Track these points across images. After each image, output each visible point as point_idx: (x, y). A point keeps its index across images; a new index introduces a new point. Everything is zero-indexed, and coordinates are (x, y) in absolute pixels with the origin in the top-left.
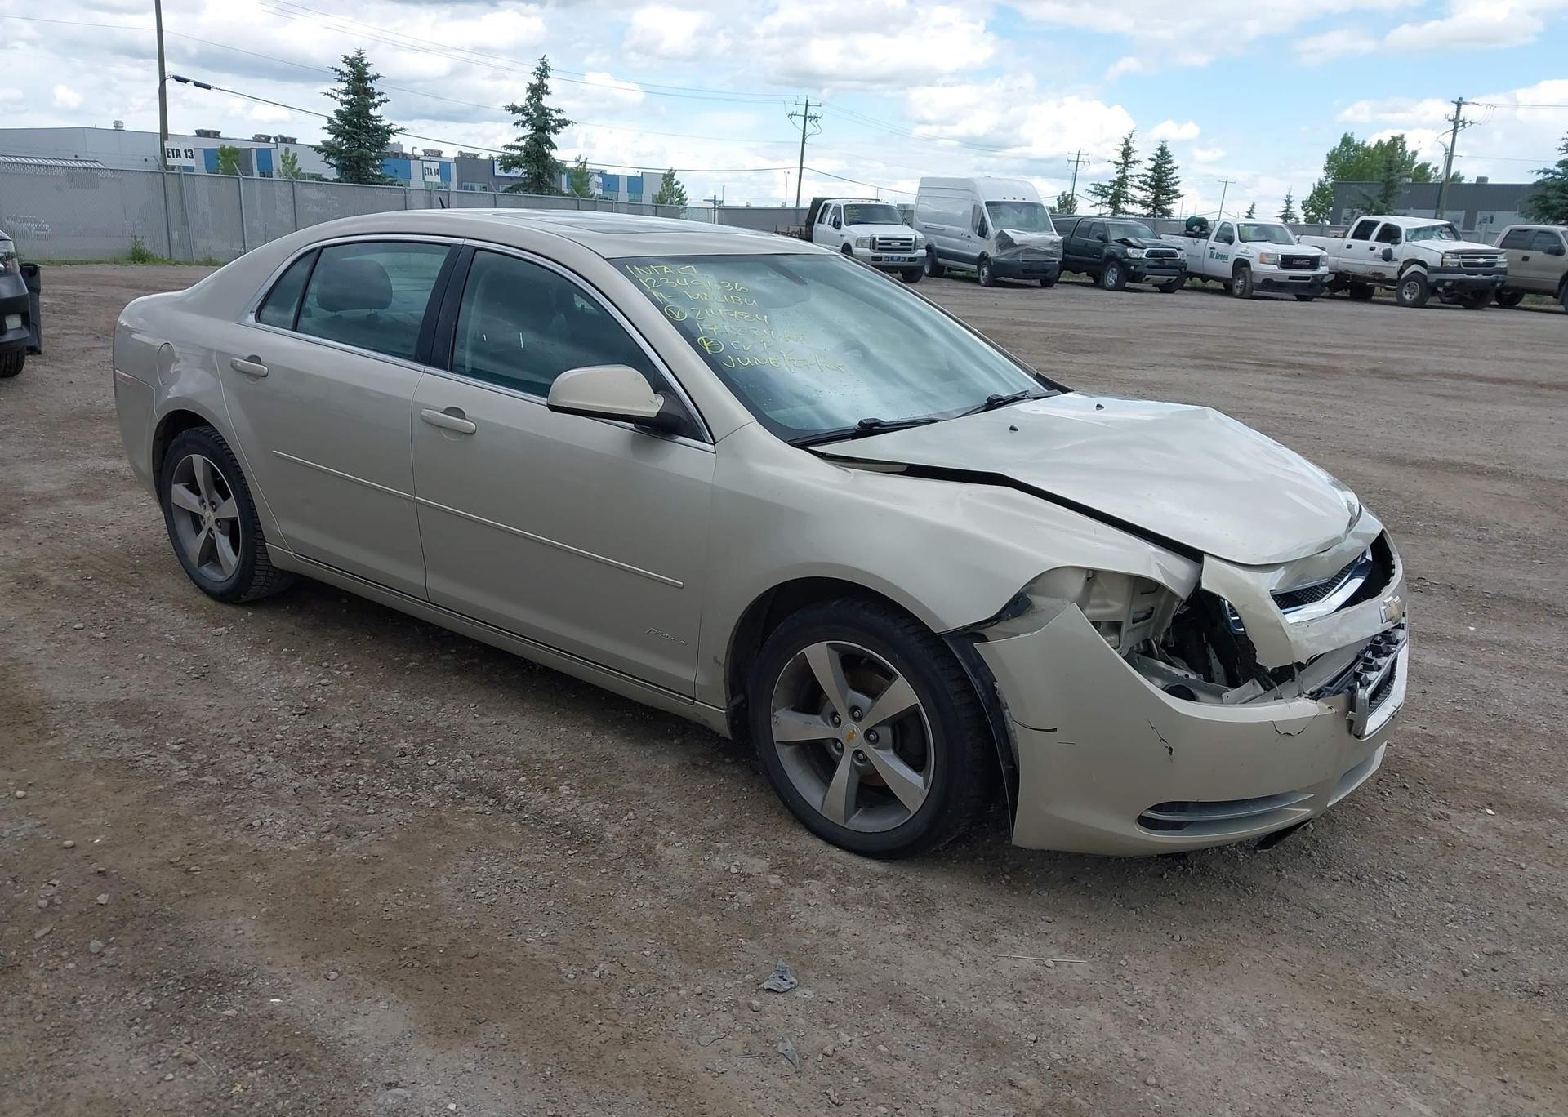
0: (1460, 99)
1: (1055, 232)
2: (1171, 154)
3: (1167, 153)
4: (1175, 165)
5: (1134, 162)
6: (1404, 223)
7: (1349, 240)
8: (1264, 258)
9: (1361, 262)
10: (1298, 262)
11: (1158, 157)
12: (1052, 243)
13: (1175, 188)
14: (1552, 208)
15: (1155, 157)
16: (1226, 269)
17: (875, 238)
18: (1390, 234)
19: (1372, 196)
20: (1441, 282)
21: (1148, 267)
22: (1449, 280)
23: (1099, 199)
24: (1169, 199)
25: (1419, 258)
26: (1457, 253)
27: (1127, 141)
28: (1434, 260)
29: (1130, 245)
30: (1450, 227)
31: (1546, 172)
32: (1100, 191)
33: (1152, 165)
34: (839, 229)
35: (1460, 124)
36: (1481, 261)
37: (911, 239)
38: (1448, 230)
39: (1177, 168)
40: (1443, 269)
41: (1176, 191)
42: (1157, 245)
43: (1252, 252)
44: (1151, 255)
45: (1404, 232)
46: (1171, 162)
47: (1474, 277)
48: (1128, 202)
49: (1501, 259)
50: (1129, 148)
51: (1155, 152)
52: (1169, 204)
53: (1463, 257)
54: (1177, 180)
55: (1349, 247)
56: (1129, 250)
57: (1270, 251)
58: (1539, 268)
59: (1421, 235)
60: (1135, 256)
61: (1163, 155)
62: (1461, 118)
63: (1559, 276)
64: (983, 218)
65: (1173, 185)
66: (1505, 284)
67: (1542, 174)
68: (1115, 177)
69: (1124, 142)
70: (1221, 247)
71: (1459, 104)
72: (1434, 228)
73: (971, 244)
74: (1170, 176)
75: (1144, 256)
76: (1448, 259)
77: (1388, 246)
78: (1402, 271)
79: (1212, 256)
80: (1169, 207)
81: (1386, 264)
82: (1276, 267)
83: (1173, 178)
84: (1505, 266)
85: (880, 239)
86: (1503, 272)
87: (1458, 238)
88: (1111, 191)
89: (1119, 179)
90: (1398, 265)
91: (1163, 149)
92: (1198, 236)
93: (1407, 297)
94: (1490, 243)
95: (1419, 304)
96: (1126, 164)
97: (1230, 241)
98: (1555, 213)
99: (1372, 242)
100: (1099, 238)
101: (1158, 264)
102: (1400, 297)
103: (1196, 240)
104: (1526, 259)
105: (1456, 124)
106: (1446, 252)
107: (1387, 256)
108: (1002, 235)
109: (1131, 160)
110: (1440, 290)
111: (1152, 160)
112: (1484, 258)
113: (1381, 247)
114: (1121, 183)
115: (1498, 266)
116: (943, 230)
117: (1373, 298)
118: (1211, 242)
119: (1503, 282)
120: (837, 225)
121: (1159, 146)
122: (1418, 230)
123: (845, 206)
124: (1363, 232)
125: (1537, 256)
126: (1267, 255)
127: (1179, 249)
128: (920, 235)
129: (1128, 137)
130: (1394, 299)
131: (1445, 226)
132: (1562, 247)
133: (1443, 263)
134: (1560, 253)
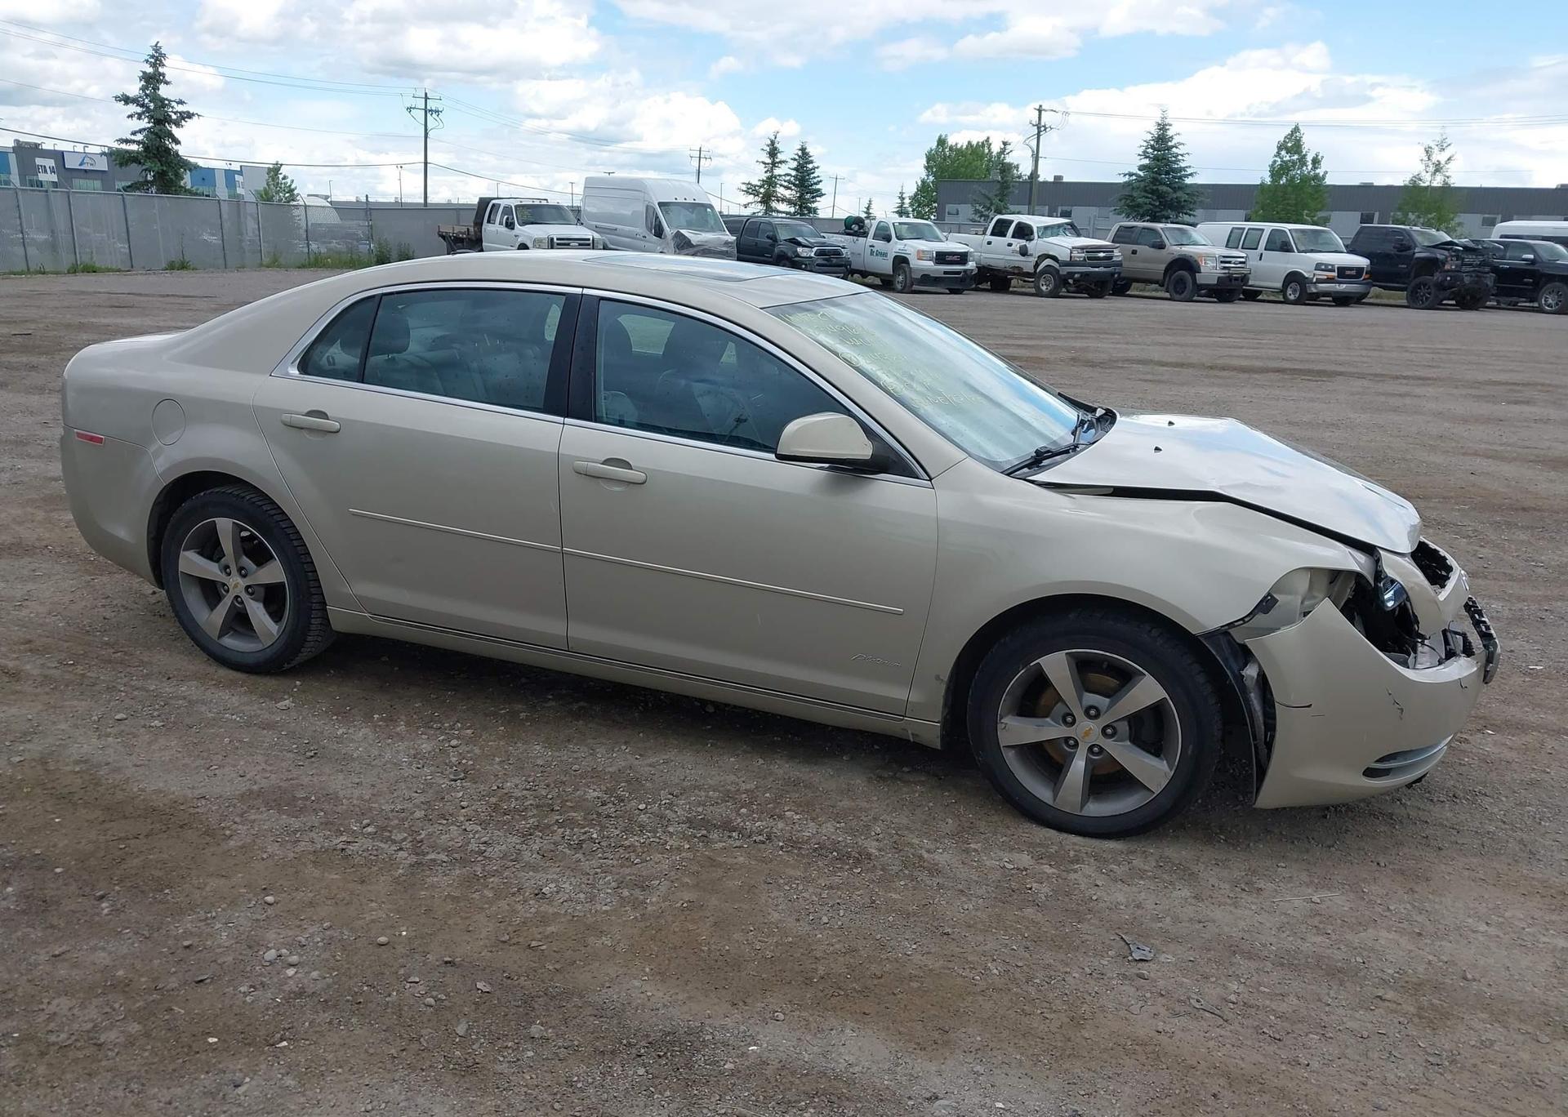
0: (1041, 106)
1: (728, 233)
2: (811, 154)
3: (807, 154)
4: (816, 165)
5: (781, 162)
6: (1036, 221)
7: (988, 237)
8: (921, 255)
9: (1002, 257)
10: (949, 258)
11: (800, 157)
12: (727, 243)
13: (818, 187)
14: (1139, 206)
15: (797, 157)
16: (886, 266)
17: (552, 239)
18: (1024, 232)
19: (990, 195)
20: (1071, 274)
21: (818, 265)
22: (1078, 273)
23: (751, 198)
24: (813, 197)
25: (1051, 253)
26: (1082, 248)
27: (773, 143)
28: (1064, 256)
29: (799, 244)
30: (1072, 225)
31: (1131, 175)
32: (751, 190)
33: (794, 164)
34: (513, 229)
35: (1043, 129)
36: (1102, 255)
37: (589, 240)
38: (1069, 227)
39: (818, 168)
40: (1072, 263)
41: (819, 190)
42: (823, 244)
43: (909, 250)
44: (820, 253)
45: (1035, 230)
46: (812, 162)
47: (1097, 269)
48: (778, 201)
49: (1116, 253)
50: (776, 149)
51: (797, 152)
52: (813, 202)
53: (1087, 252)
54: (819, 179)
55: (989, 243)
56: (799, 250)
57: (925, 248)
58: (1145, 261)
59: (1049, 232)
60: (805, 255)
61: (804, 156)
62: (1043, 124)
63: (1163, 267)
64: (657, 217)
65: (816, 184)
66: (1122, 275)
67: (1127, 176)
68: (764, 176)
69: (769, 142)
70: (880, 244)
71: (1040, 111)
72: (1059, 226)
73: (647, 244)
74: (812, 176)
75: (813, 255)
76: (1075, 254)
77: (1023, 242)
78: (1037, 265)
79: (872, 253)
80: (813, 205)
81: (1022, 258)
82: (931, 263)
83: (814, 178)
84: (1120, 259)
85: (558, 239)
86: (1119, 264)
87: (1079, 235)
88: (762, 190)
89: (768, 178)
90: (1034, 260)
91: (803, 150)
92: (856, 234)
93: (1044, 288)
94: (1104, 239)
95: (1054, 294)
96: (774, 164)
97: (888, 239)
98: (1141, 211)
99: (1009, 239)
100: (768, 237)
101: (826, 262)
102: (1038, 288)
103: (855, 238)
104: (1134, 252)
105: (1039, 128)
106: (1073, 248)
107: (1024, 252)
108: (679, 235)
109: (777, 160)
110: (1071, 281)
111: (795, 159)
112: (1104, 252)
113: (1018, 243)
114: (770, 182)
115: (1114, 259)
116: (616, 229)
117: (1011, 289)
118: (870, 240)
119: (1119, 273)
120: (510, 225)
121: (799, 147)
122: (1046, 228)
123: (516, 207)
124: (1000, 229)
125: (1144, 250)
126: (923, 251)
127: (844, 248)
128: (597, 236)
129: (773, 138)
130: (1033, 291)
131: (1067, 224)
132: (1163, 241)
133: (1071, 257)
134: (1161, 246)
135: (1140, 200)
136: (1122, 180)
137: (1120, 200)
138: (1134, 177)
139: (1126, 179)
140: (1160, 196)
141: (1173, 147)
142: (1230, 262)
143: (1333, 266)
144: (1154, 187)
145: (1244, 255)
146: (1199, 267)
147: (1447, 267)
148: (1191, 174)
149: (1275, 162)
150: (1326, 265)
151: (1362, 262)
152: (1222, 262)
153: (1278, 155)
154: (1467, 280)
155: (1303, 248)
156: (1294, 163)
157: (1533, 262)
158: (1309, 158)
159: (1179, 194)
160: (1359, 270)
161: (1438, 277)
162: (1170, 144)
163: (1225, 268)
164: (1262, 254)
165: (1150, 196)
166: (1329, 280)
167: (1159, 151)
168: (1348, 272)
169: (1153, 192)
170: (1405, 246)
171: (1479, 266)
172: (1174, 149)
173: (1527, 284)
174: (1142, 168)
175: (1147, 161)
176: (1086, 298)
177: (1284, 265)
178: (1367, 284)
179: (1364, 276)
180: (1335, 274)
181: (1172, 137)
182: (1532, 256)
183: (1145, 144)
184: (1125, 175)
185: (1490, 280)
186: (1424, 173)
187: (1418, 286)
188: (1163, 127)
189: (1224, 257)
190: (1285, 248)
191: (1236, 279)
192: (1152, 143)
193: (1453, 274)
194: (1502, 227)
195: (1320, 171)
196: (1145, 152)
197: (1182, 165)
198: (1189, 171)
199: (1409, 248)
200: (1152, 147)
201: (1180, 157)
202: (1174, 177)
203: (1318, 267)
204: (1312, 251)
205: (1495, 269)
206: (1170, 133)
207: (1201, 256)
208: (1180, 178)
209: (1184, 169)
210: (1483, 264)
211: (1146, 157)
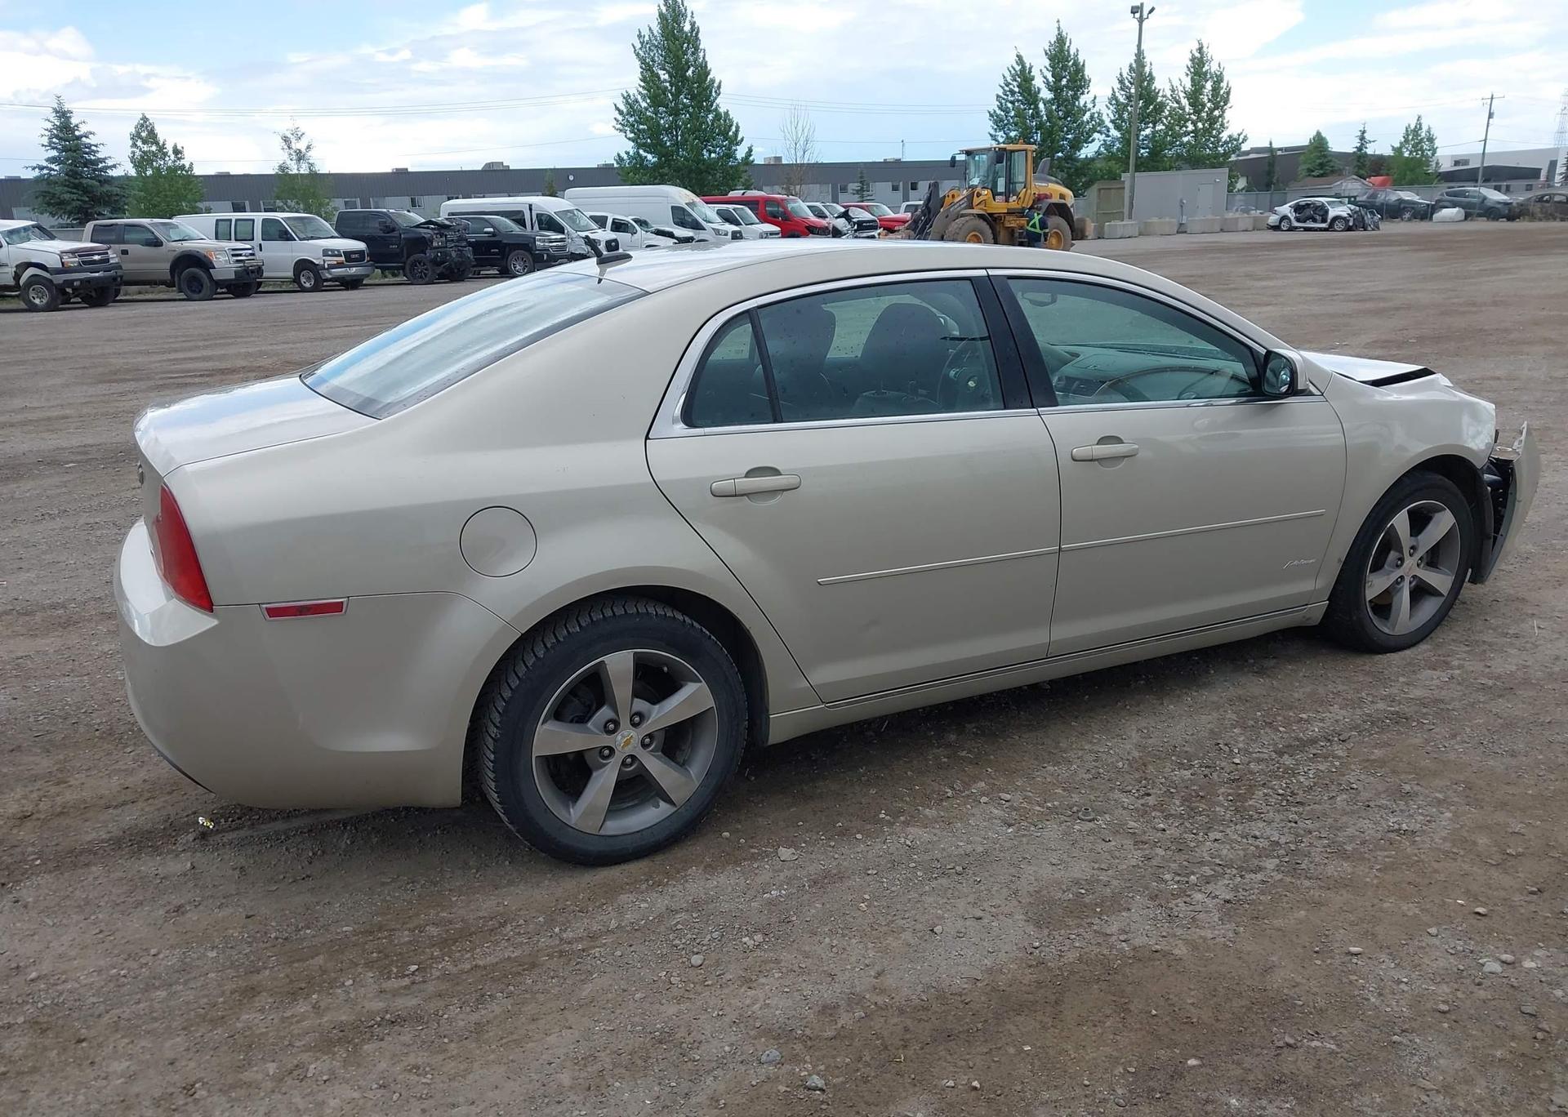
14: (63, 203)
20: (69, 283)
22: (76, 280)
25: (33, 261)
26: (73, 252)
28: (53, 262)
30: (38, 227)
31: (42, 168)
36: (96, 258)
38: (39, 230)
40: (65, 269)
47: (97, 274)
49: (111, 254)
53: (80, 256)
58: (139, 260)
59: (19, 237)
63: (168, 266)
66: (124, 278)
67: (37, 170)
72: (25, 229)
76: (66, 259)
78: (17, 277)
84: (116, 261)
86: (118, 267)
87: (52, 237)
90: (11, 270)
93: (37, 301)
94: (80, 240)
95: (50, 307)
102: (28, 302)
104: (126, 252)
106: (58, 253)
110: (69, 290)
112: (99, 254)
115: (111, 261)
119: (121, 277)
122: (10, 233)
125: (135, 249)
130: (23, 305)
131: (33, 226)
132: (157, 238)
133: (63, 263)
134: (157, 243)
135: (67, 196)
136: (31, 175)
137: (37, 198)
138: (45, 171)
139: (37, 173)
140: (86, 190)
141: (81, 137)
142: (240, 255)
143: (338, 251)
144: (77, 181)
145: (249, 247)
146: (211, 263)
147: (435, 244)
148: (114, 166)
149: (133, 153)
150: (332, 251)
151: (360, 245)
152: (233, 255)
153: (134, 145)
154: (454, 254)
155: (303, 236)
156: (154, 154)
157: (494, 234)
158: (169, 149)
159: (107, 188)
160: (361, 253)
161: (430, 254)
162: (77, 133)
163: (238, 261)
164: (260, 245)
165: (75, 191)
166: (340, 265)
167: (65, 141)
168: (353, 256)
169: (76, 186)
170: (389, 227)
171: (458, 241)
172: (84, 139)
173: (494, 254)
174: (52, 160)
175: (54, 153)
176: (86, 308)
177: (290, 254)
178: (371, 265)
179: (367, 259)
180: (343, 259)
181: (77, 126)
182: (492, 230)
183: (47, 133)
184: (34, 169)
185: (469, 252)
186: (289, 162)
187: (414, 265)
188: (63, 115)
189: (233, 250)
190: (285, 236)
191: (253, 272)
192: (55, 132)
193: (443, 250)
194: (446, 205)
195: (186, 162)
196: (50, 143)
197: (100, 155)
198: (110, 163)
199: (393, 230)
200: (56, 136)
201: (93, 148)
202: (95, 170)
203: (326, 252)
204: (312, 238)
205: (470, 244)
206: (74, 121)
207: (209, 250)
208: (101, 170)
209: (103, 160)
210: (461, 239)
211: (53, 148)
